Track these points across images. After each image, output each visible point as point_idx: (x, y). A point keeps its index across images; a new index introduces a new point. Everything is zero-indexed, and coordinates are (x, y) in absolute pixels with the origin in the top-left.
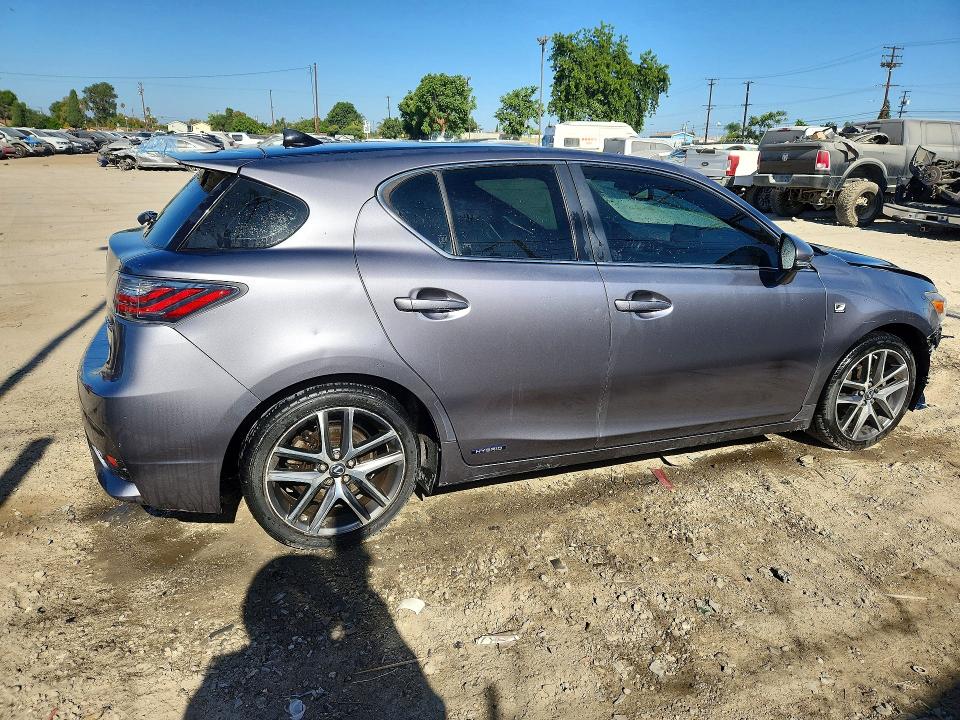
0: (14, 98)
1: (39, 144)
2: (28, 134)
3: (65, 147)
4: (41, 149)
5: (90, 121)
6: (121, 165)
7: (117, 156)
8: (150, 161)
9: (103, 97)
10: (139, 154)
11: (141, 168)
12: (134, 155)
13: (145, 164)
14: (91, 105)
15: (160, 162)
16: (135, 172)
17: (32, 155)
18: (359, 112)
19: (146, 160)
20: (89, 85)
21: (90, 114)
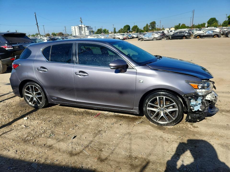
0: (137, 27)
1: (131, 36)
2: (130, 34)
3: (136, 37)
4: (132, 37)
5: (150, 30)
6: (141, 40)
7: (140, 38)
8: (146, 39)
9: (153, 24)
10: (144, 37)
11: (144, 40)
12: (143, 38)
13: (145, 39)
14: (151, 26)
15: (148, 39)
16: (143, 41)
17: (130, 39)
18: (217, 20)
19: (145, 38)
20: (151, 22)
21: (150, 28)
